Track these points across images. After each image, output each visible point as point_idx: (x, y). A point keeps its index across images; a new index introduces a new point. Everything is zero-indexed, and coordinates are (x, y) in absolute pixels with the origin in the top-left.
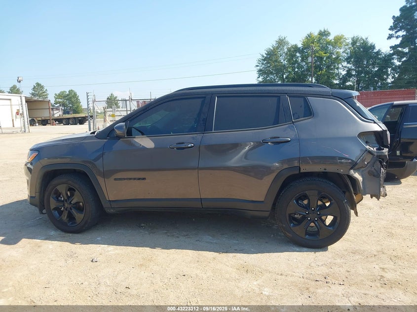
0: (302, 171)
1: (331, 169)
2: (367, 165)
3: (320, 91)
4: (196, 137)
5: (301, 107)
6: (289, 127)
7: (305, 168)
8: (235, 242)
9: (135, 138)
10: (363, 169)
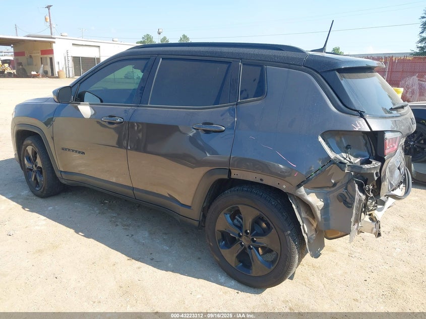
0: (233, 176)
1: (269, 181)
2: (335, 185)
3: (288, 57)
4: (129, 109)
5: (255, 80)
6: (229, 110)
7: (237, 174)
8: (165, 247)
9: (80, 104)
10: (329, 190)
